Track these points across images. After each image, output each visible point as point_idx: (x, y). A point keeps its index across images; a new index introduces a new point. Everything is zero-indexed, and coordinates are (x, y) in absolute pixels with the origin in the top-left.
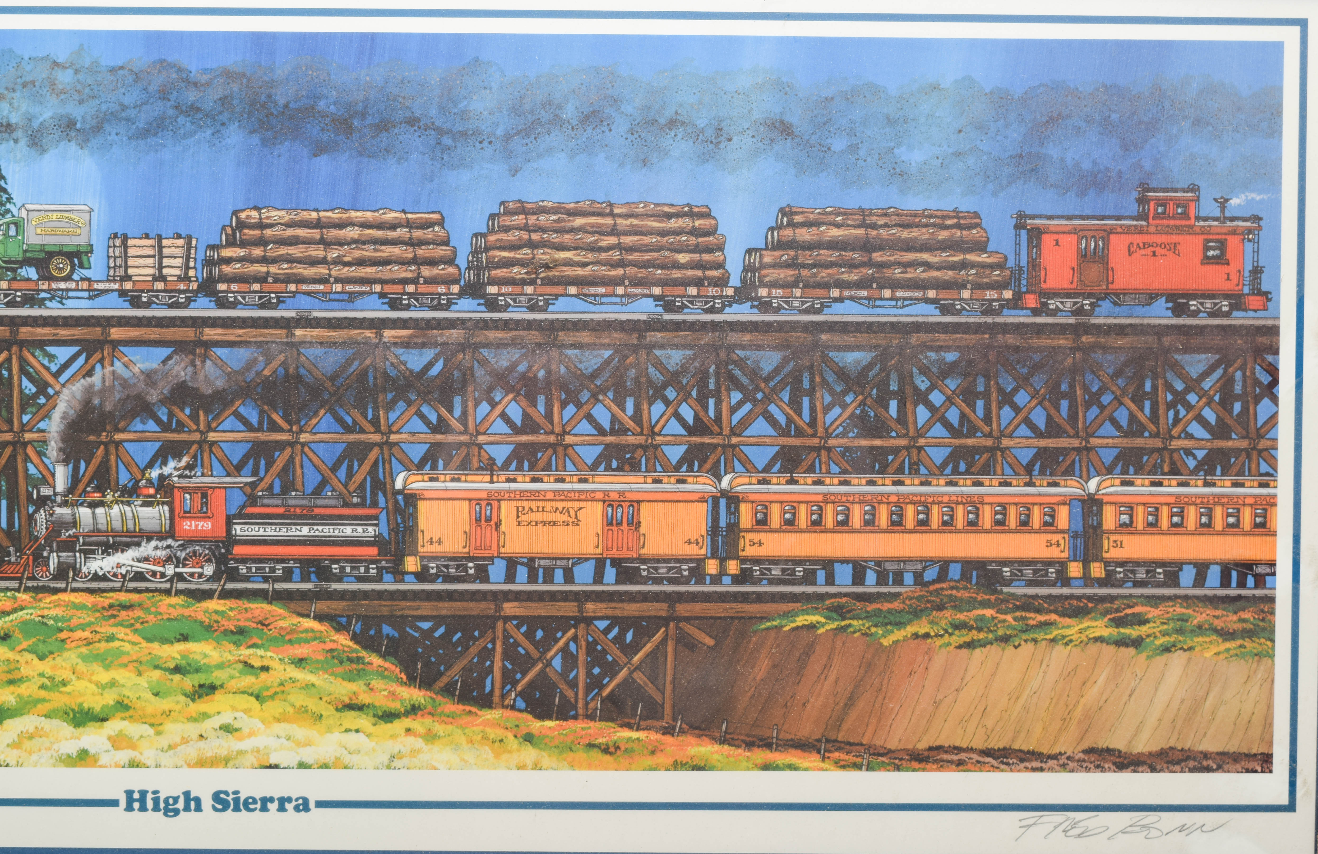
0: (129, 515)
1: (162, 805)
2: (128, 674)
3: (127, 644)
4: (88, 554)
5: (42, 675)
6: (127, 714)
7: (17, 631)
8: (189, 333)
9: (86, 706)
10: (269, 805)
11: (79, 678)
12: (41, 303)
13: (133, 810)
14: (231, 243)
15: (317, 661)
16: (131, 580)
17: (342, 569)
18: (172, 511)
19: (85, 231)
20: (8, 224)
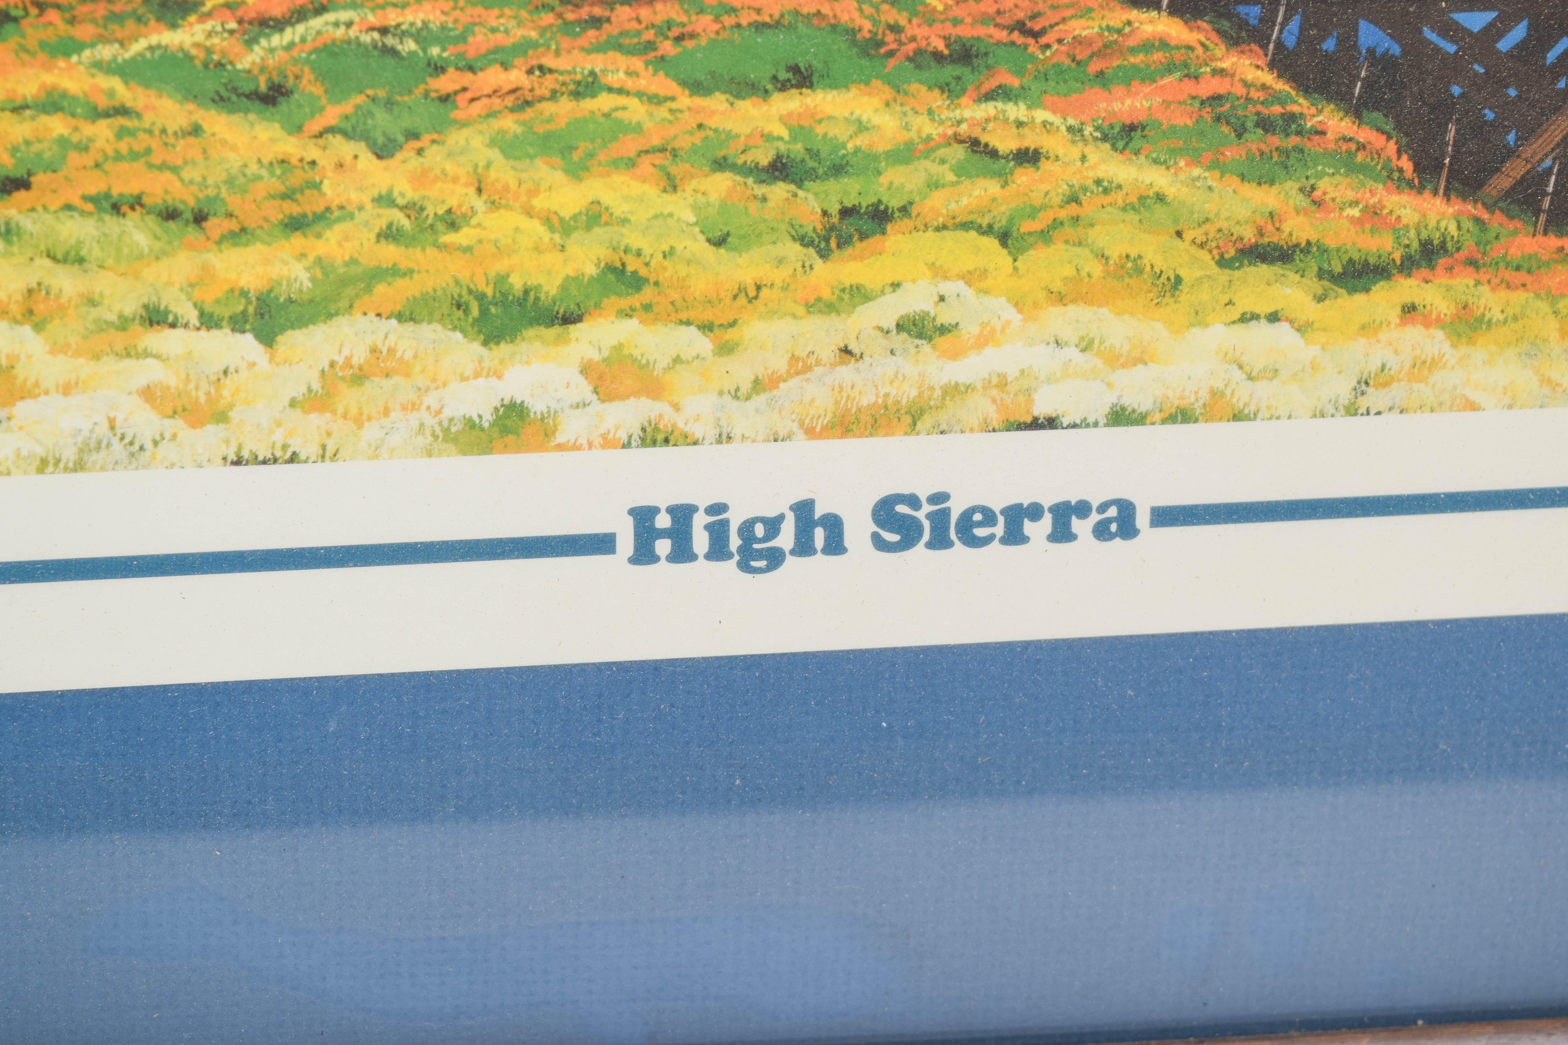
1: (735, 542)
2: (637, 188)
3: (633, 103)
5: (385, 200)
6: (636, 300)
7: (308, 75)
9: (517, 282)
10: (1029, 527)
11: (494, 205)
13: (653, 558)
15: (1174, 130)
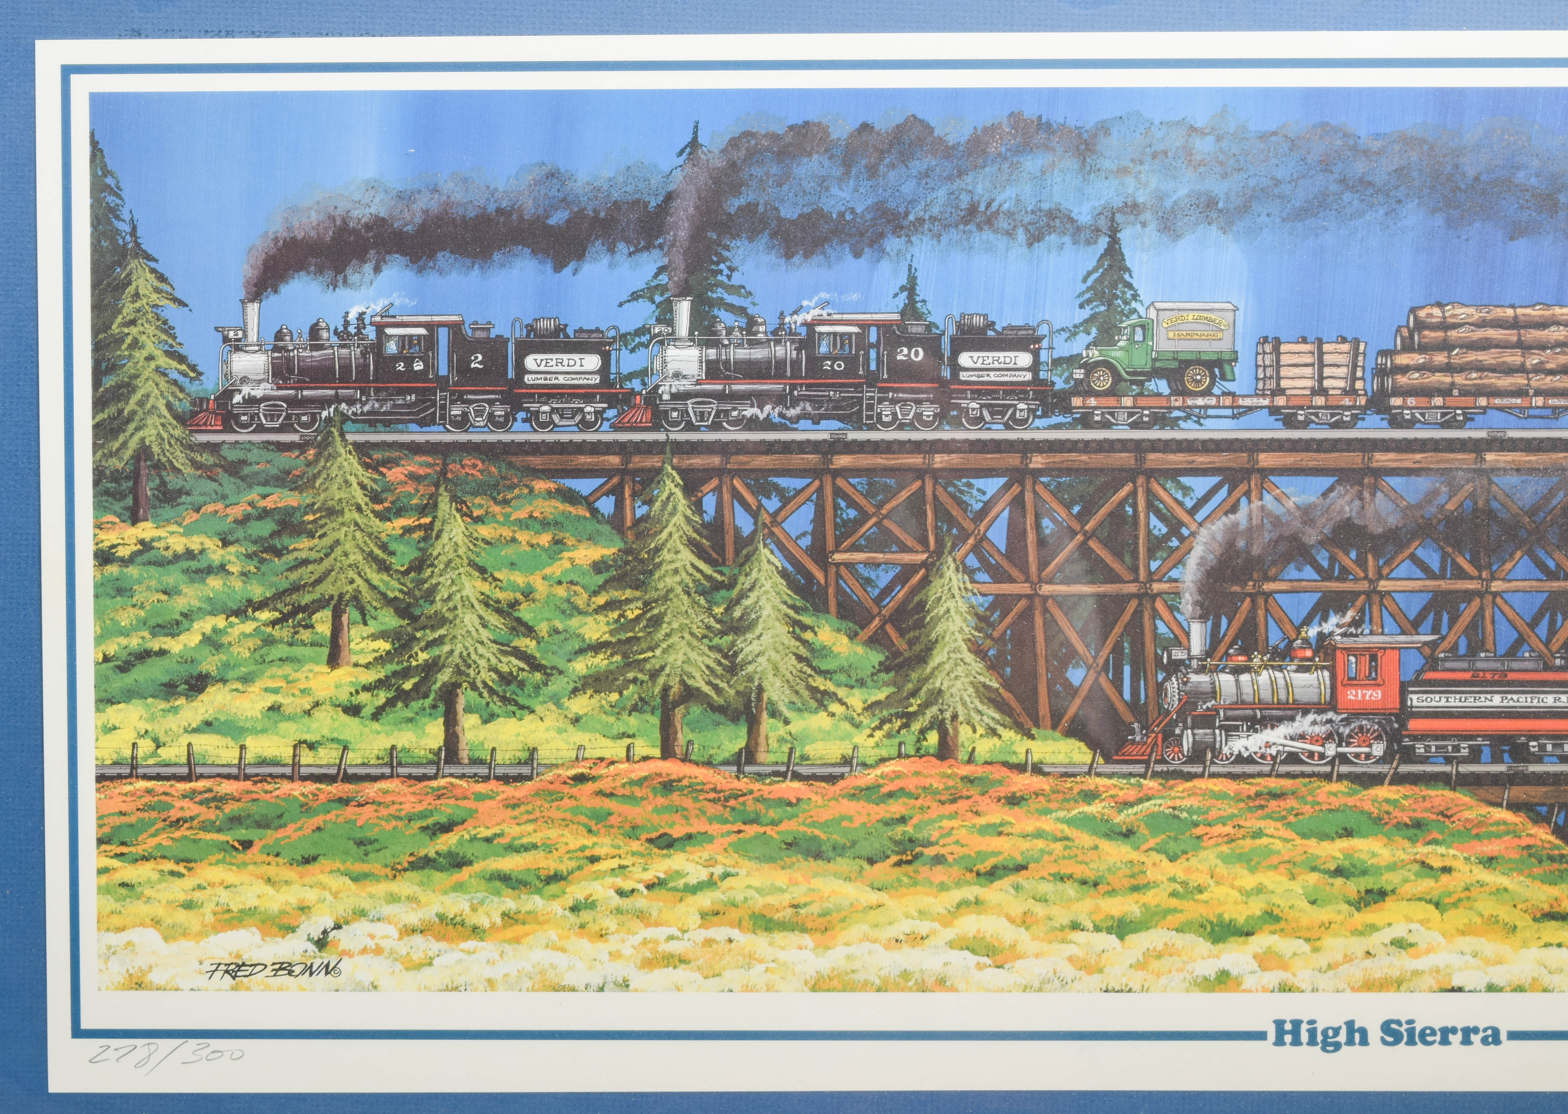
0: (1281, 682)
1: (1320, 1038)
2: (1278, 878)
3: (1277, 841)
4: (1229, 730)
5: (1173, 880)
6: (1277, 927)
7: (1143, 826)
8: (1355, 459)
9: (1227, 917)
10: (1451, 1037)
11: (1218, 883)
12: (1174, 423)
13: (1284, 1044)
14: (1408, 348)
15: (1511, 860)
16: (1282, 762)
17: (1542, 747)
18: (1333, 677)
19: (1228, 335)
20: (1133, 327)
